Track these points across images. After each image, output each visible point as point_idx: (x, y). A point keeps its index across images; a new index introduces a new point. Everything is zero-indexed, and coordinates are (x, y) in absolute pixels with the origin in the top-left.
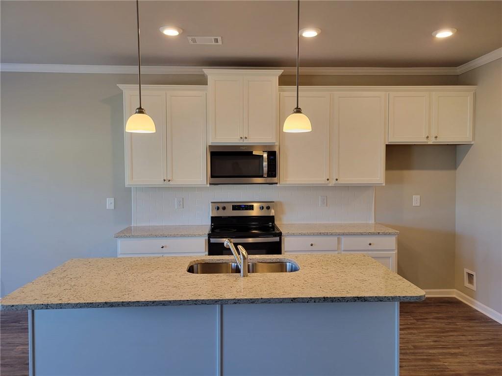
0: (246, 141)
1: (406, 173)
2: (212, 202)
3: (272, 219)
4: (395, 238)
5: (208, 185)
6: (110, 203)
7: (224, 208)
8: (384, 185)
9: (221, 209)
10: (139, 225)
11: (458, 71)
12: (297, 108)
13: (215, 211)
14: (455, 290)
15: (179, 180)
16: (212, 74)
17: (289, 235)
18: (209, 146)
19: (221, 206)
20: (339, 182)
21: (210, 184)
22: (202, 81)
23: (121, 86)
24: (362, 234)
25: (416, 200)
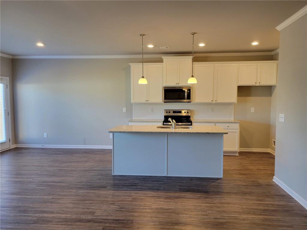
0: (178, 85)
1: (248, 98)
2: (165, 110)
3: (189, 117)
4: (239, 125)
5: (163, 103)
6: (124, 110)
7: (169, 112)
8: (237, 103)
9: (168, 113)
10: (135, 119)
11: (272, 53)
12: (192, 76)
13: (166, 113)
14: (269, 149)
15: (151, 101)
16: (165, 58)
17: (195, 122)
18: (164, 87)
19: (168, 111)
20: (217, 102)
21: (164, 102)
22: (161, 61)
23: (130, 64)
24: (225, 123)
25: (253, 110)
